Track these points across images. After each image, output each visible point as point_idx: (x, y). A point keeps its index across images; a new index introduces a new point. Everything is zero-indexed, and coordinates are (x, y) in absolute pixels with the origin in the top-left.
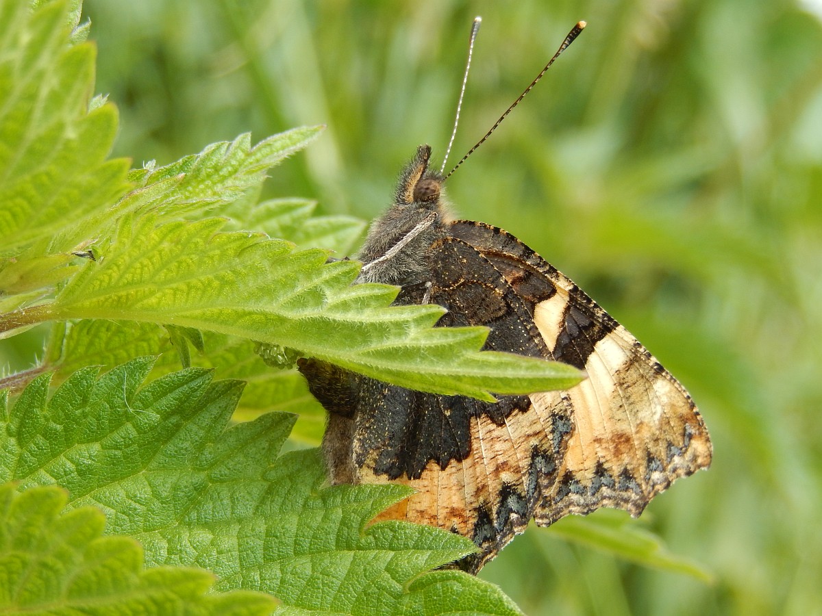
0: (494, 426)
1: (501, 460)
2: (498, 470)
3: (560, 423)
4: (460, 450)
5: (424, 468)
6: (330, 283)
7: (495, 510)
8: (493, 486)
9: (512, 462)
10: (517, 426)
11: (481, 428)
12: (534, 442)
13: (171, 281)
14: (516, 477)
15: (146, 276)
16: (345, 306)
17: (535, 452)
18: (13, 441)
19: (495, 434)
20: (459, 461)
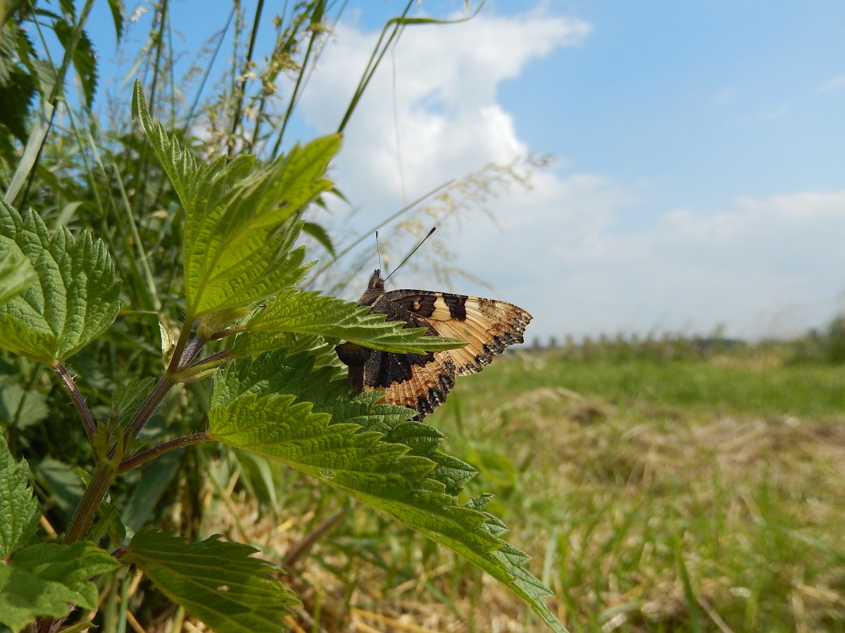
0: (420, 368)
1: (427, 379)
2: (426, 383)
3: (449, 365)
4: (409, 376)
5: (391, 384)
6: (359, 315)
7: (428, 397)
8: (425, 389)
9: (431, 380)
10: (430, 367)
11: (416, 369)
12: (439, 372)
13: (296, 315)
14: (435, 385)
15: (286, 314)
16: (366, 323)
17: (440, 377)
18: (237, 379)
19: (422, 370)
20: (407, 380)
